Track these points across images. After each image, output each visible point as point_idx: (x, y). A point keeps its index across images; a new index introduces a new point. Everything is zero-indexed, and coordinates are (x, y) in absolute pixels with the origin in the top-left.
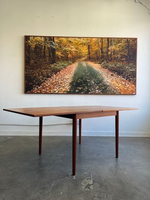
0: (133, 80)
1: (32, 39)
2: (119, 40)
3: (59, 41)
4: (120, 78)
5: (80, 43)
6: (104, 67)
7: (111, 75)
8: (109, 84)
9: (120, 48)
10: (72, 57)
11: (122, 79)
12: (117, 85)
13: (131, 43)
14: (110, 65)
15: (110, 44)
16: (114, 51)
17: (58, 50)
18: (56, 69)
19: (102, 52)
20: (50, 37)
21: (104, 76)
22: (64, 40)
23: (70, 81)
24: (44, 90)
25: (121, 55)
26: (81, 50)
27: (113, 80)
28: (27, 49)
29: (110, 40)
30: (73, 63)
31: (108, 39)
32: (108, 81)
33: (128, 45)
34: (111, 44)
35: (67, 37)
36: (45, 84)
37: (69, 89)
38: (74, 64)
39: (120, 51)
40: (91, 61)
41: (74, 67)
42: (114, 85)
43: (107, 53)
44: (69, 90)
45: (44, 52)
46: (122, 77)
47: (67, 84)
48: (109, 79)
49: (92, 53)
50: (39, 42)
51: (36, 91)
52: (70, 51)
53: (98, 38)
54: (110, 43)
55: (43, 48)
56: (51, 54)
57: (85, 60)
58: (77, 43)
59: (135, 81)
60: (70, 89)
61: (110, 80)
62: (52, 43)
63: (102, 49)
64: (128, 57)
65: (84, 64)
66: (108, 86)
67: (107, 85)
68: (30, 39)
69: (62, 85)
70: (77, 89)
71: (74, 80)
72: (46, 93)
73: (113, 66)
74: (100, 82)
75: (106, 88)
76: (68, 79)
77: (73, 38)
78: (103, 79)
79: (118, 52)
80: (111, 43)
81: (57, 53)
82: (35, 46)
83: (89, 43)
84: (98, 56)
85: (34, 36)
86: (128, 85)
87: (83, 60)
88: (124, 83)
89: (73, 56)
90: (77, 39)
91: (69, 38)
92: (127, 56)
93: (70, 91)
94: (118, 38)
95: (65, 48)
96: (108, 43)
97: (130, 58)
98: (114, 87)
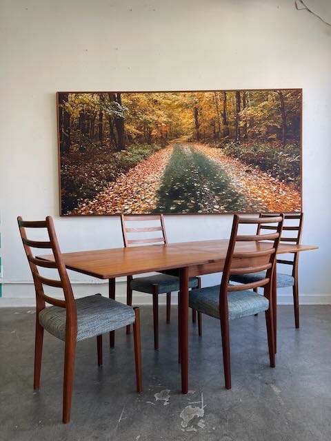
0: (296, 181)
1: (73, 99)
2: (262, 94)
3: (131, 102)
4: (265, 178)
5: (176, 104)
6: (229, 155)
7: (247, 171)
8: (243, 191)
9: (265, 112)
10: (160, 135)
11: (271, 180)
12: (260, 192)
13: (290, 100)
14: (244, 151)
15: (242, 104)
16: (252, 118)
17: (130, 121)
18: (127, 162)
19: (226, 123)
20: (111, 94)
21: (231, 174)
22: (143, 98)
23: (157, 187)
24: (101, 208)
25: (268, 127)
26: (178, 119)
27: (251, 183)
28: (63, 120)
29: (242, 95)
30: (163, 147)
31: (238, 92)
32: (240, 184)
33: (283, 104)
34: (244, 105)
35: (148, 92)
36: (104, 195)
37: (155, 204)
38: (165, 150)
39: (265, 119)
40: (202, 143)
41: (166, 156)
42: (253, 193)
43: (236, 124)
44: (155, 207)
45: (100, 126)
46: (270, 175)
47: (152, 193)
48: (241, 180)
49: (203, 124)
50: (88, 105)
51: (85, 210)
52: (156, 123)
53: (215, 91)
54: (242, 101)
55: (98, 117)
56: (115, 131)
57: (189, 141)
58: (170, 105)
59: (300, 184)
60: (158, 204)
61: (243, 182)
62: (115, 106)
63: (224, 115)
64: (283, 131)
65: (187, 149)
66: (240, 195)
67: (237, 193)
68: (69, 100)
69: (139, 196)
70: (172, 204)
71: (166, 186)
72: (106, 214)
73: (250, 151)
74: (221, 187)
75: (236, 201)
76: (152, 182)
77: (162, 95)
78: (227, 182)
79: (260, 120)
80: (244, 102)
81: (127, 127)
82: (81, 114)
83: (196, 103)
84: (216, 131)
85: (77, 93)
86: (284, 193)
87: (184, 141)
88: (274, 188)
89: (161, 133)
90: (169, 95)
91: (153, 94)
92: (281, 129)
93: (158, 208)
94: (261, 90)
95: (144, 116)
96: (239, 102)
97: (288, 134)
98: (254, 197)
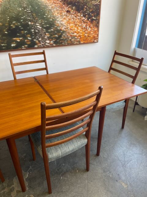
0: (96, 19)
4: (79, 18)
8: (65, 28)
11: (82, 19)
12: (76, 29)
21: (56, 13)
27: (70, 21)
32: (63, 23)
42: (72, 30)
46: (82, 15)
48: (64, 19)
59: (98, 23)
61: (65, 21)
66: (64, 32)
67: (61, 30)
70: (12, 41)
74: (50, 25)
75: (60, 36)
78: (54, 20)
86: (90, 29)
88: (84, 25)
98: (72, 33)
